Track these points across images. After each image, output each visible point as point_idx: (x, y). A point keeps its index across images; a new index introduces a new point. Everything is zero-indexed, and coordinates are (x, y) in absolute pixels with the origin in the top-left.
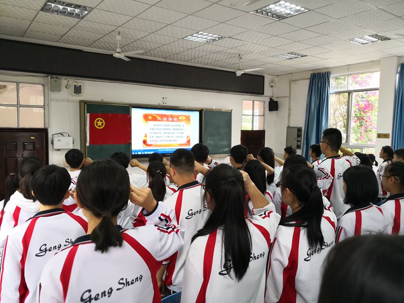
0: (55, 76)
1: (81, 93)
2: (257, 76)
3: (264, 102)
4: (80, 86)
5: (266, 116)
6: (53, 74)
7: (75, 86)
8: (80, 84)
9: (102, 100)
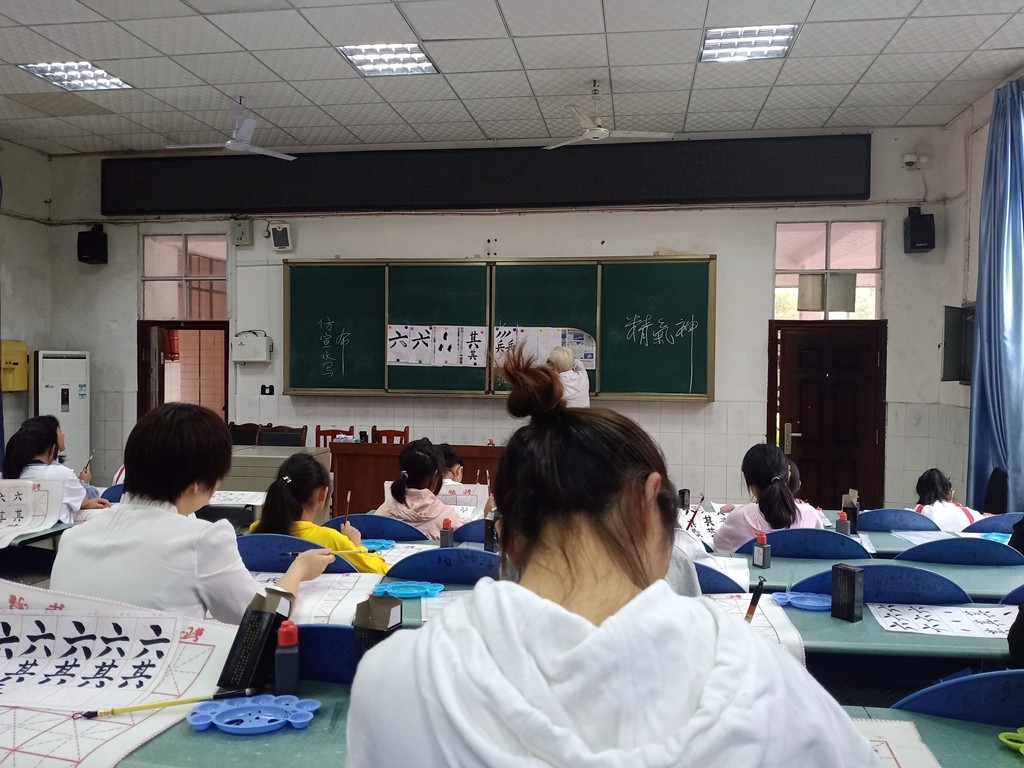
0: (244, 216)
1: (288, 246)
2: (843, 137)
3: (882, 221)
4: (285, 229)
5: (887, 270)
6: (241, 211)
7: (274, 230)
8: (284, 226)
9: (338, 257)
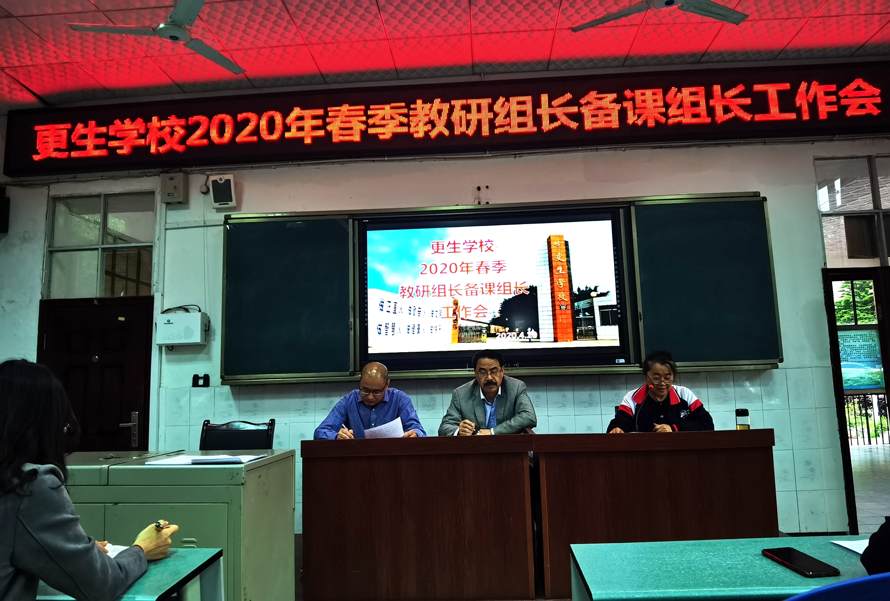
1: (232, 201)
4: (228, 181)
7: (215, 182)
8: (226, 177)
